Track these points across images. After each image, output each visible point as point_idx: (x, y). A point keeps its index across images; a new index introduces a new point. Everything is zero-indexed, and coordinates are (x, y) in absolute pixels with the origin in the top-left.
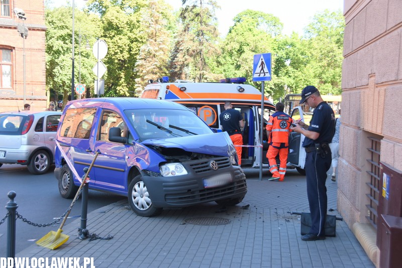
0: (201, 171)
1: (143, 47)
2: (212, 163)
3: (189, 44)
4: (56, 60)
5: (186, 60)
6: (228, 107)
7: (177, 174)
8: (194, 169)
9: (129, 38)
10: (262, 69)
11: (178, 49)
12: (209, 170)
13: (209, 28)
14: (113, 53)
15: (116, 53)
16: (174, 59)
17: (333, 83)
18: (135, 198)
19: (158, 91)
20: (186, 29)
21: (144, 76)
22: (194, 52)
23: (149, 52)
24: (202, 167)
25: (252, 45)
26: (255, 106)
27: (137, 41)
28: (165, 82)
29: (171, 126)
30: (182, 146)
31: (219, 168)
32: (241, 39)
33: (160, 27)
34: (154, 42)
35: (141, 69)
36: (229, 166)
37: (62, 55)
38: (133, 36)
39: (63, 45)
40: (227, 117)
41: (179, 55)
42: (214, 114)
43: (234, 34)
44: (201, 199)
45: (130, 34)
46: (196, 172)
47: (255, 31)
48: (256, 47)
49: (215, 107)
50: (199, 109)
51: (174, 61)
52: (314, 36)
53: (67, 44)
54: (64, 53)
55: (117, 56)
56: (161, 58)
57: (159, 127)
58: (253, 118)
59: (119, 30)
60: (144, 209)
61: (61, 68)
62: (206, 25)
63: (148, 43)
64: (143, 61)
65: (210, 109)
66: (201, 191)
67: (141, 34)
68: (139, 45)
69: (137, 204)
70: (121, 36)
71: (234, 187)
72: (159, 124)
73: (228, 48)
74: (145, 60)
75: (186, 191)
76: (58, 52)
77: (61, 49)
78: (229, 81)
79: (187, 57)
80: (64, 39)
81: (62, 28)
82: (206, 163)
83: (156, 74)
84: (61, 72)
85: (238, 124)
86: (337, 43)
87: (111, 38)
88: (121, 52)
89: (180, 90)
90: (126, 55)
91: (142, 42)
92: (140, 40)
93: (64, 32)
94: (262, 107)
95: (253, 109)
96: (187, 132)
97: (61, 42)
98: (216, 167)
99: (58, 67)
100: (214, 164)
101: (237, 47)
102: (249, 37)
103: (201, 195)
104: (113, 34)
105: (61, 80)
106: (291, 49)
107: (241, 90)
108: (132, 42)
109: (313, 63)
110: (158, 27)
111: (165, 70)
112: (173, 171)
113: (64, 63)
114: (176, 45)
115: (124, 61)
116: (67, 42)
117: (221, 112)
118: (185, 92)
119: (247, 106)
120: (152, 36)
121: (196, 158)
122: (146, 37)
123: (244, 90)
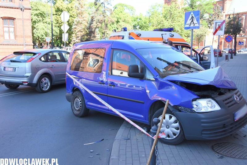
1: (75, 19)
2: (236, 97)
3: (99, 17)
4: (34, 26)
5: (98, 25)
7: (210, 110)
8: (226, 104)
10: (192, 21)
11: (93, 20)
12: (235, 103)
14: (60, 23)
16: (91, 25)
20: (97, 10)
21: (76, 33)
22: (101, 21)
25: (123, 19)
26: (179, 46)
29: (176, 62)
34: (81, 17)
35: (75, 30)
37: (37, 23)
39: (37, 18)
41: (94, 23)
46: (228, 107)
47: (124, 12)
51: (91, 26)
53: (39, 18)
54: (38, 22)
56: (84, 24)
60: (170, 139)
61: (37, 30)
63: (77, 17)
64: (76, 26)
66: (231, 124)
67: (73, 13)
68: (73, 18)
74: (77, 25)
75: (222, 126)
76: (35, 22)
77: (36, 20)
78: (161, 30)
79: (98, 23)
80: (38, 16)
81: (36, 10)
83: (82, 32)
84: (37, 31)
87: (59, 15)
89: (137, 35)
91: (74, 17)
92: (73, 16)
93: (37, 12)
97: (36, 17)
98: (238, 100)
99: (35, 29)
101: (116, 20)
103: (231, 128)
104: (60, 13)
105: (37, 35)
106: (140, 21)
110: (83, 9)
111: (86, 30)
113: (38, 27)
114: (92, 18)
116: (39, 17)
118: (140, 37)
123: (173, 35)
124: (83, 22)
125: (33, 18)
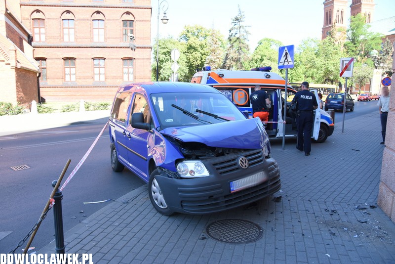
0: (227, 172)
1: (208, 57)
2: (242, 161)
3: (233, 54)
6: (257, 89)
7: (197, 175)
8: (218, 169)
9: (201, 53)
10: (286, 58)
11: (227, 58)
12: (237, 169)
13: (244, 45)
15: (194, 62)
16: (225, 63)
17: (312, 77)
18: (154, 193)
19: (201, 77)
20: (232, 46)
22: (236, 59)
23: (211, 61)
24: (229, 166)
25: (268, 56)
26: (279, 89)
27: (205, 54)
28: (207, 70)
29: (197, 111)
30: (203, 139)
31: (250, 165)
32: (262, 53)
33: (217, 46)
34: (214, 54)
36: (261, 161)
38: (203, 52)
40: (255, 97)
41: (228, 61)
42: (246, 95)
43: (258, 50)
44: (226, 206)
45: (201, 51)
46: (221, 173)
47: (270, 49)
48: (270, 58)
49: (247, 90)
50: (234, 92)
52: (302, 51)
53: (167, 57)
55: (194, 63)
57: (185, 112)
58: (277, 99)
59: (195, 49)
62: (243, 44)
63: (211, 55)
65: (244, 91)
66: (225, 197)
67: (207, 51)
68: (206, 57)
69: (157, 199)
70: (196, 52)
71: (267, 187)
72: (185, 109)
73: (255, 58)
75: (208, 198)
76: (162, 61)
77: (164, 59)
78: (258, 69)
79: (232, 62)
80: (165, 54)
81: (164, 48)
82: (234, 160)
85: (265, 102)
86: (316, 55)
87: (191, 53)
88: (197, 60)
89: (219, 76)
90: (199, 62)
92: (207, 54)
93: (165, 50)
94: (286, 90)
95: (277, 91)
96: (216, 117)
97: (164, 56)
98: (245, 165)
99: (162, 69)
100: (244, 161)
101: (260, 57)
102: (266, 53)
103: (226, 202)
104: (192, 51)
107: (268, 76)
108: (202, 55)
109: (301, 66)
110: (216, 46)
112: (192, 171)
113: (165, 67)
114: (226, 56)
115: (198, 66)
117: (252, 92)
118: (223, 78)
119: (273, 89)
120: (213, 51)
121: (222, 154)
122: (210, 52)
123: (270, 76)
124: (216, 61)
125: (160, 57)
